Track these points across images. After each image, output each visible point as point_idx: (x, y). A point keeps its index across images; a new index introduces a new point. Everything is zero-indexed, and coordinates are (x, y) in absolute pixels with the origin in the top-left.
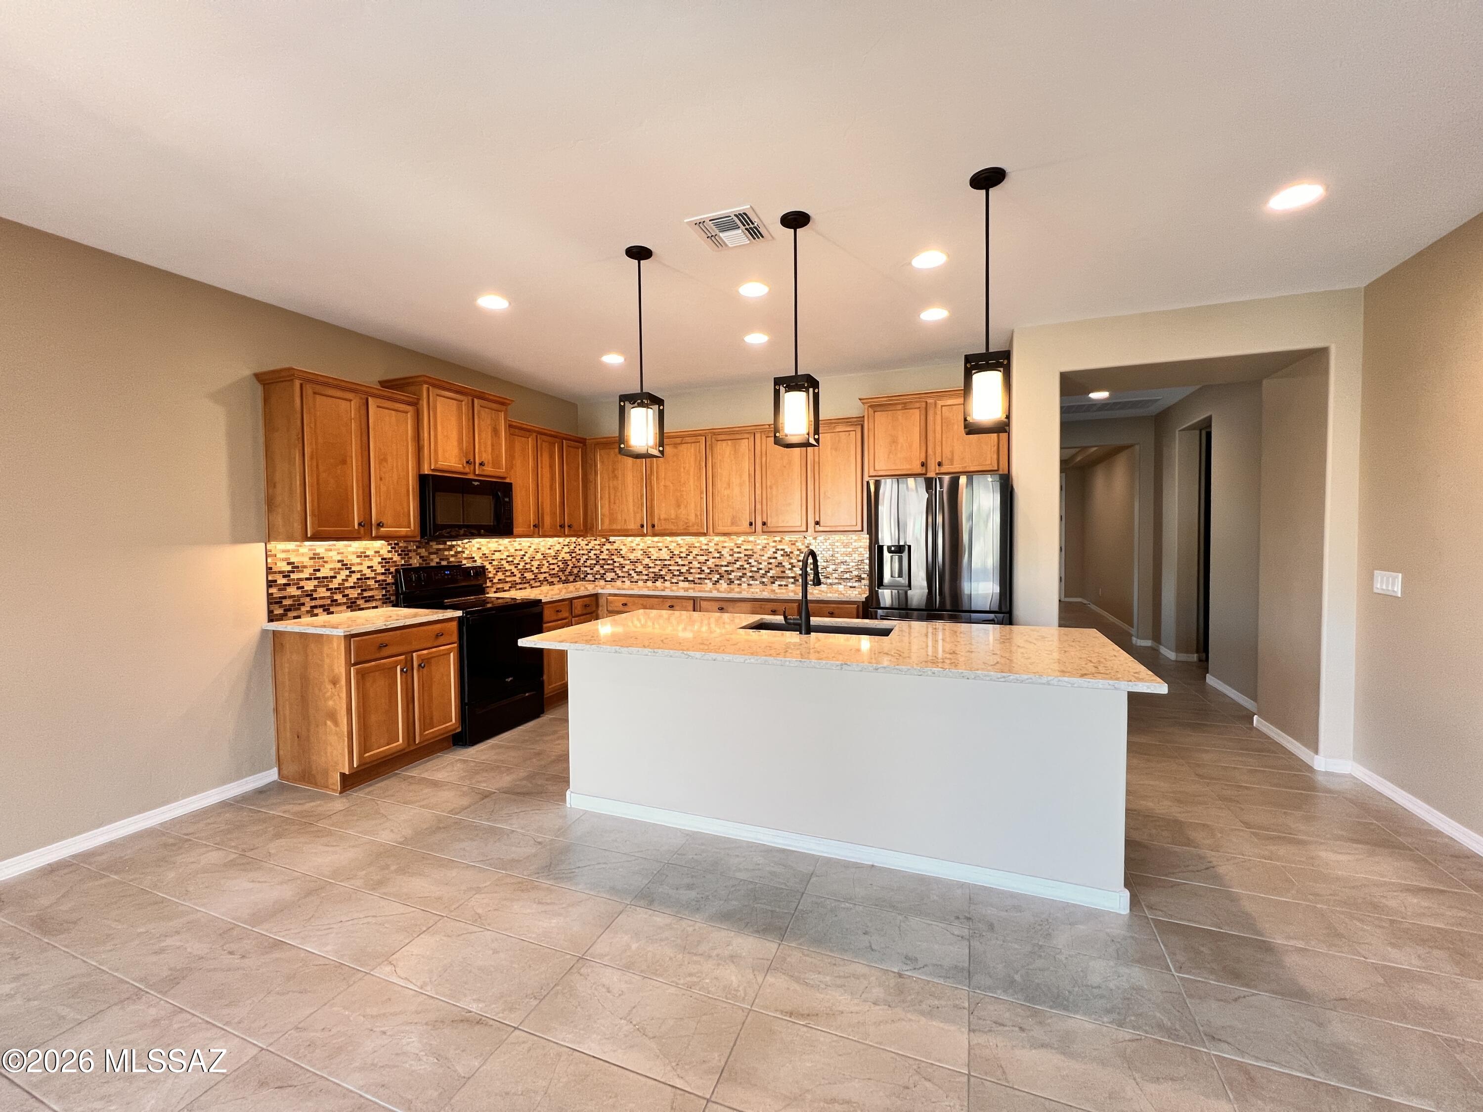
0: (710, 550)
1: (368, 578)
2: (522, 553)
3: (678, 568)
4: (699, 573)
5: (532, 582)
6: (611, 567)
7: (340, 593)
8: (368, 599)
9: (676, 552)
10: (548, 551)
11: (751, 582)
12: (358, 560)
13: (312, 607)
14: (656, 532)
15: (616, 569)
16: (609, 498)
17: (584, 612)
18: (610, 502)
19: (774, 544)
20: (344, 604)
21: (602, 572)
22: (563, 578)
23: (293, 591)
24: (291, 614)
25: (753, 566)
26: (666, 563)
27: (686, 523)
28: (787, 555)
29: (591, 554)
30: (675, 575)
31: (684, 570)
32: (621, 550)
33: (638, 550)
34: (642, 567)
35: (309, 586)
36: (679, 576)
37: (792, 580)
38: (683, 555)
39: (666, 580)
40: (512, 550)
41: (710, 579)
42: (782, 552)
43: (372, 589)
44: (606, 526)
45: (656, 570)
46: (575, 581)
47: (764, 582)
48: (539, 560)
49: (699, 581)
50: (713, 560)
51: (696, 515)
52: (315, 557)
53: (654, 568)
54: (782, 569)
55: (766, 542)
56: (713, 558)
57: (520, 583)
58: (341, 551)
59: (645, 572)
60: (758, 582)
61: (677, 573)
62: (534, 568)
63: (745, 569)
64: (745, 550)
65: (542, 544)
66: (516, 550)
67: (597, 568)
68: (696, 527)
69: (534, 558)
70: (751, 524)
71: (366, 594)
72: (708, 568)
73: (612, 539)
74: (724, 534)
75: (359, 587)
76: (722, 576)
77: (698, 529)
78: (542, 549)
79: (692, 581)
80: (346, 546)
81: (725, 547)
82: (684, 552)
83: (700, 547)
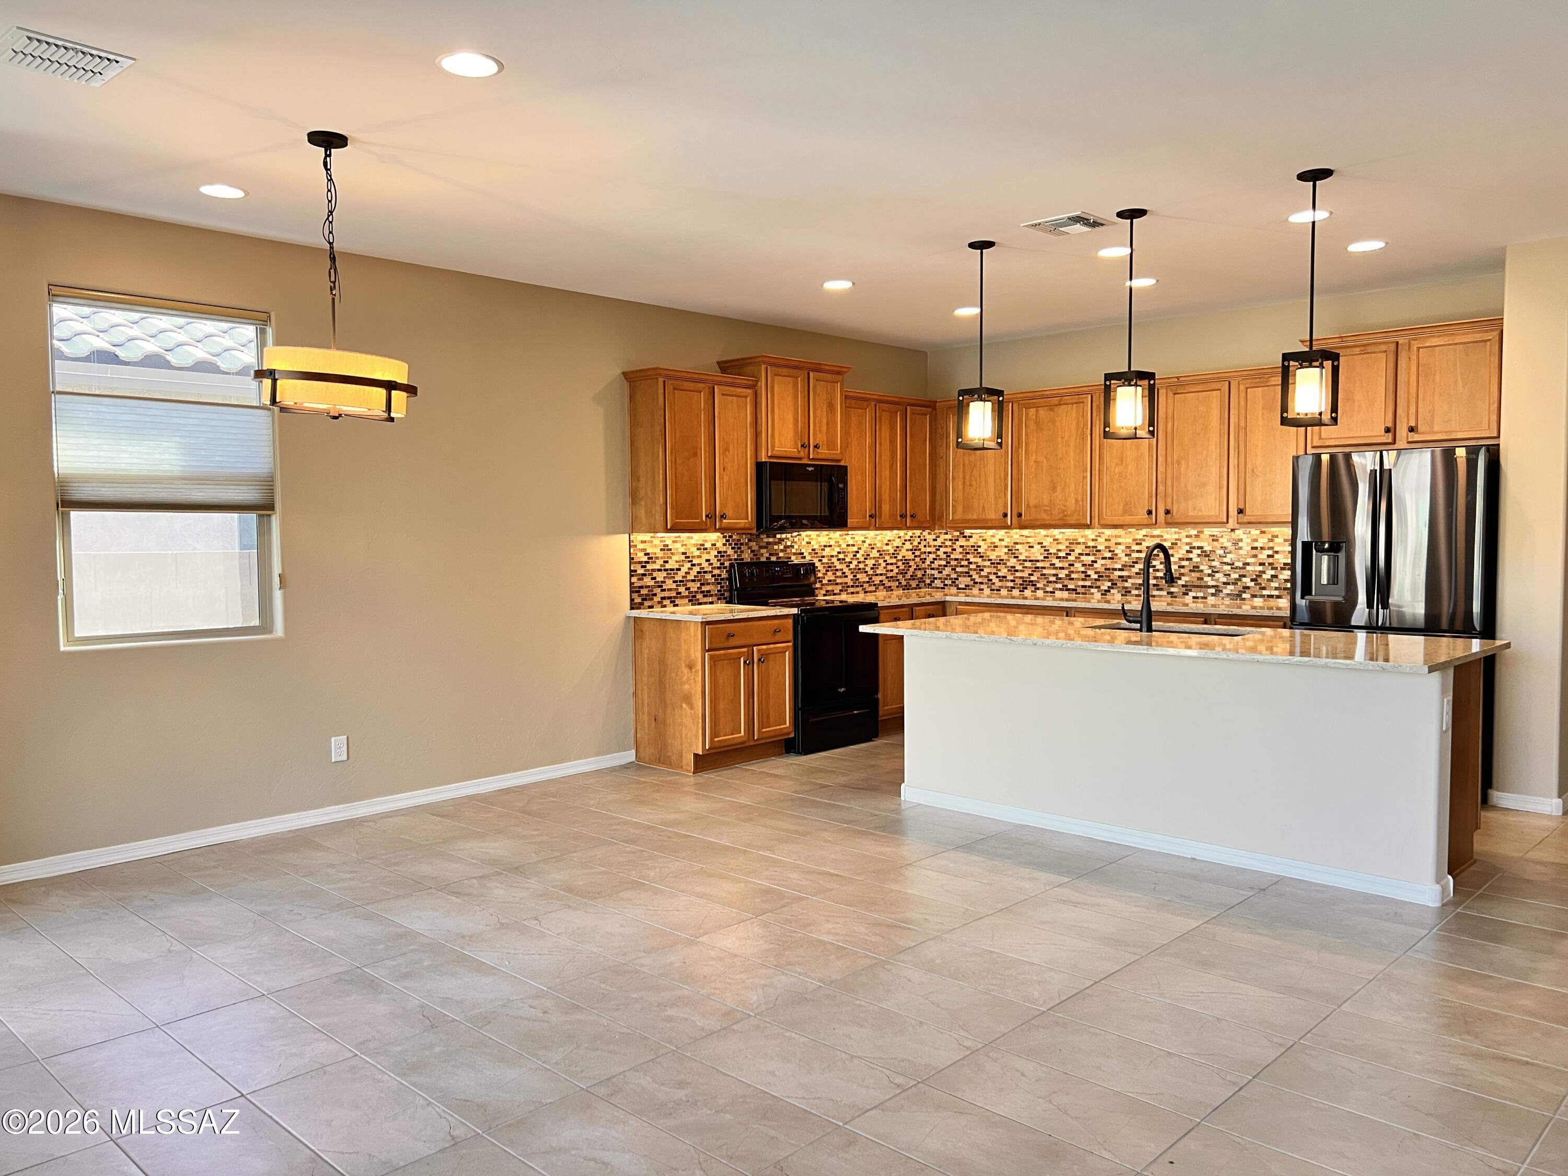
0: (1099, 548)
1: (706, 572)
2: (855, 549)
3: (1054, 572)
4: (1083, 580)
5: (866, 585)
6: (966, 570)
7: (683, 585)
8: (706, 594)
9: (1052, 551)
10: (885, 548)
12: (697, 553)
13: (663, 598)
14: (1024, 523)
15: (972, 573)
16: (964, 478)
18: (964, 483)
19: (1188, 540)
20: (687, 597)
21: (954, 576)
22: (904, 583)
23: (648, 581)
24: (647, 603)
25: (1158, 570)
26: (1039, 565)
27: (1063, 511)
28: (1205, 554)
29: (940, 553)
30: (1050, 582)
31: (1062, 574)
32: (980, 547)
33: (1002, 546)
34: (1006, 570)
35: (660, 576)
36: (1054, 582)
37: (1213, 591)
38: (1062, 554)
39: (1038, 589)
40: (844, 546)
41: (1098, 587)
42: (1199, 552)
43: (709, 584)
44: (959, 516)
45: (1025, 575)
46: (918, 587)
47: (1172, 593)
48: (874, 558)
49: (1083, 590)
50: (1103, 562)
51: (1077, 500)
52: (665, 548)
53: (1023, 571)
54: (1198, 575)
55: (1176, 536)
56: (1103, 558)
57: (852, 586)
58: (685, 543)
59: (1010, 577)
60: (1165, 593)
61: (1053, 579)
62: (868, 569)
65: (879, 538)
66: (848, 545)
67: (947, 570)
68: (1076, 516)
69: (869, 555)
70: (1150, 512)
71: (704, 588)
72: (1096, 573)
73: (967, 532)
74: (1115, 527)
75: (699, 580)
76: (1114, 584)
77: (1078, 520)
78: (879, 545)
79: (1073, 590)
80: (689, 538)
81: (1119, 544)
82: (1064, 550)
83: (1084, 543)
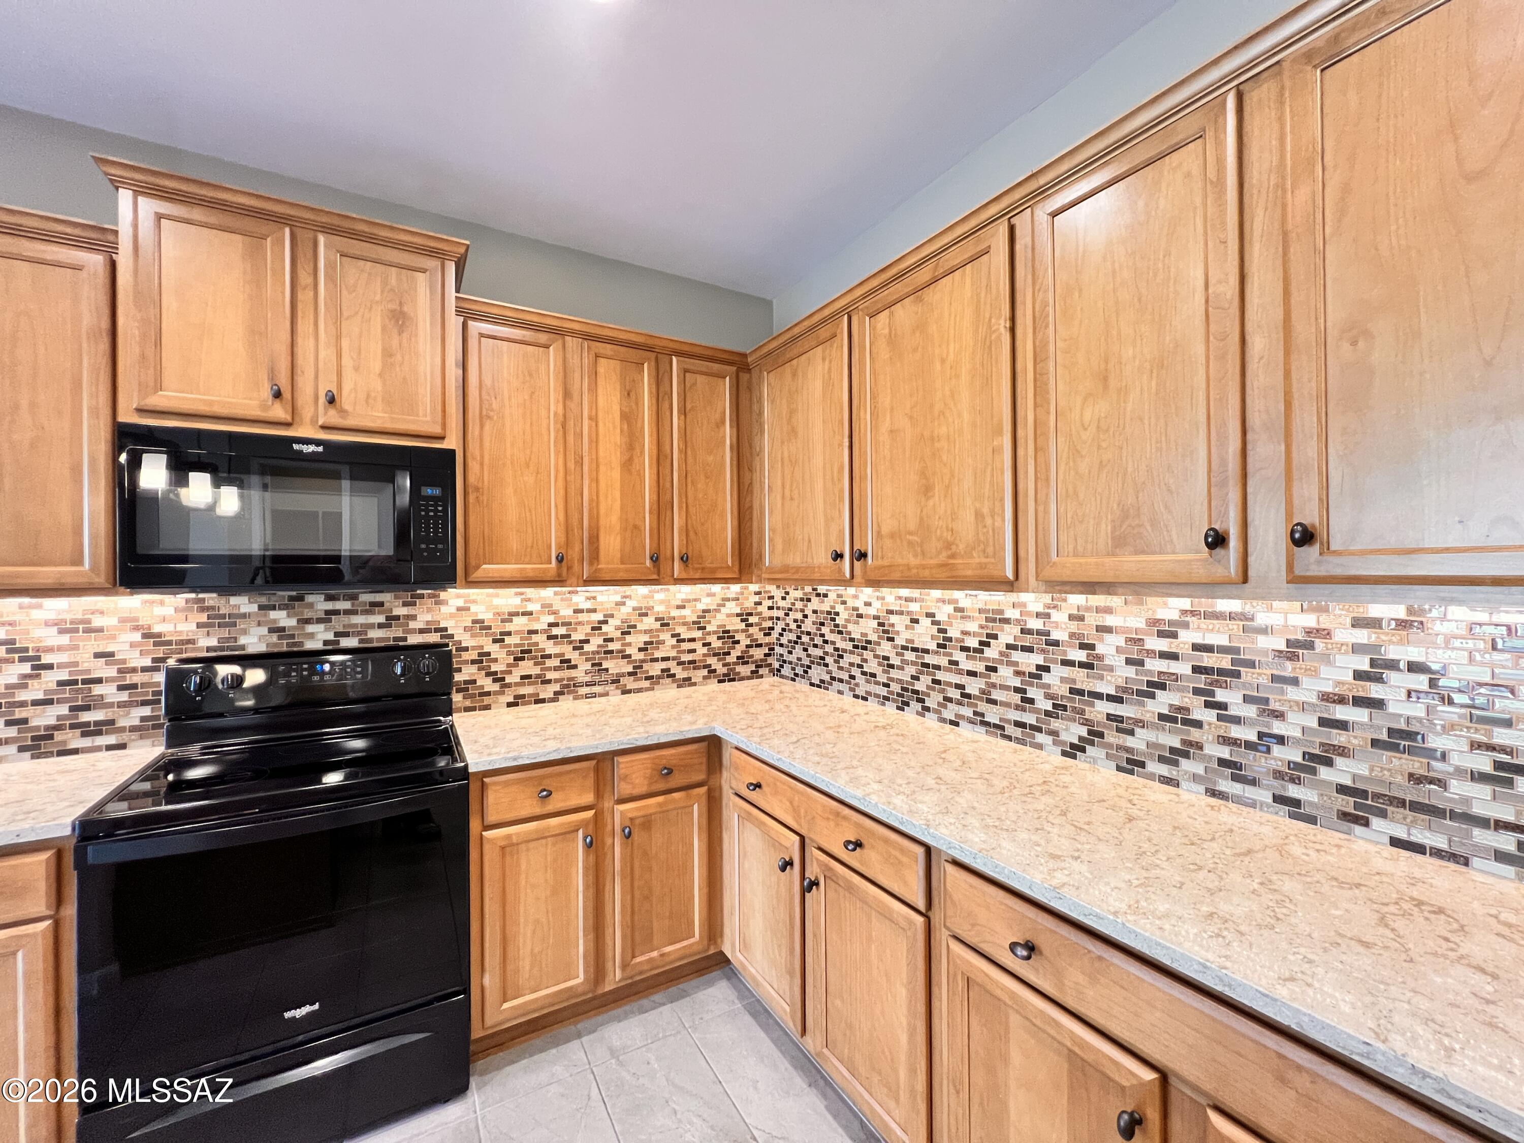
0: (1054, 636)
1: (99, 681)
2: (599, 617)
3: (958, 679)
4: (1017, 707)
5: (630, 683)
8: (93, 729)
9: (953, 633)
10: (675, 613)
11: (1226, 785)
14: (873, 576)
17: (661, 786)
19: (1354, 635)
20: (12, 741)
21: (806, 661)
22: (721, 670)
25: (1238, 721)
26: (928, 659)
29: (789, 620)
30: (951, 700)
31: (974, 687)
32: (837, 614)
33: (868, 616)
34: (876, 663)
36: (958, 702)
37: (1504, 841)
38: (973, 643)
39: (927, 709)
40: (566, 613)
41: (1054, 733)
43: (107, 706)
44: (778, 562)
45: (906, 676)
46: (755, 674)
47: (1295, 803)
48: (646, 632)
49: (1017, 732)
50: (1066, 671)
53: (902, 669)
54: (1416, 765)
56: (1066, 663)
59: (882, 678)
60: (1262, 795)
61: (955, 694)
62: (632, 651)
63: (1198, 724)
64: (1196, 647)
65: (659, 597)
66: (577, 611)
67: (798, 651)
68: (977, 559)
69: (635, 627)
70: (1217, 541)
71: (86, 717)
72: (1048, 696)
73: (822, 589)
74: (1090, 587)
75: (63, 701)
76: (1096, 734)
77: (982, 566)
78: (659, 609)
79: (996, 726)
81: (1108, 630)
82: (975, 634)
83: (1018, 621)
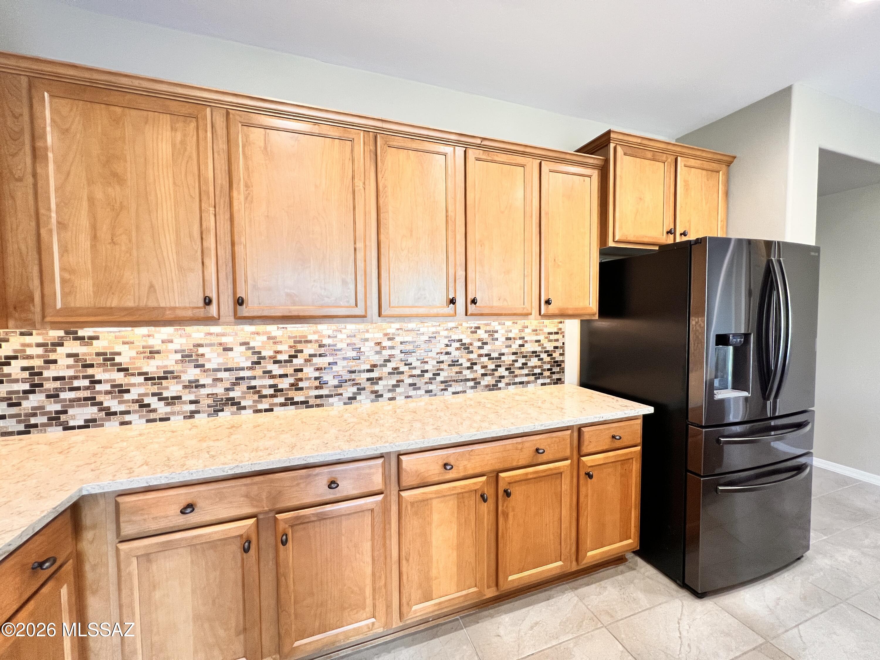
0: (339, 346)
3: (271, 382)
4: (317, 388)
6: (87, 394)
9: (266, 353)
11: (412, 393)
19: (445, 333)
25: (415, 368)
26: (242, 374)
28: (466, 348)
30: (265, 396)
31: (284, 384)
32: (117, 354)
33: (169, 352)
34: (180, 387)
36: (272, 396)
37: (472, 384)
38: (284, 357)
39: (244, 408)
41: (340, 395)
42: (458, 345)
45: (219, 390)
47: (431, 391)
49: (317, 401)
50: (345, 363)
53: (214, 386)
55: (434, 329)
56: (344, 359)
60: (422, 392)
61: (269, 392)
63: (402, 373)
64: (401, 343)
73: (84, 332)
76: (361, 390)
81: (367, 340)
82: (286, 352)
83: (317, 341)
